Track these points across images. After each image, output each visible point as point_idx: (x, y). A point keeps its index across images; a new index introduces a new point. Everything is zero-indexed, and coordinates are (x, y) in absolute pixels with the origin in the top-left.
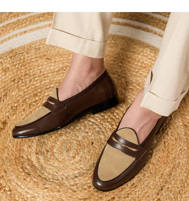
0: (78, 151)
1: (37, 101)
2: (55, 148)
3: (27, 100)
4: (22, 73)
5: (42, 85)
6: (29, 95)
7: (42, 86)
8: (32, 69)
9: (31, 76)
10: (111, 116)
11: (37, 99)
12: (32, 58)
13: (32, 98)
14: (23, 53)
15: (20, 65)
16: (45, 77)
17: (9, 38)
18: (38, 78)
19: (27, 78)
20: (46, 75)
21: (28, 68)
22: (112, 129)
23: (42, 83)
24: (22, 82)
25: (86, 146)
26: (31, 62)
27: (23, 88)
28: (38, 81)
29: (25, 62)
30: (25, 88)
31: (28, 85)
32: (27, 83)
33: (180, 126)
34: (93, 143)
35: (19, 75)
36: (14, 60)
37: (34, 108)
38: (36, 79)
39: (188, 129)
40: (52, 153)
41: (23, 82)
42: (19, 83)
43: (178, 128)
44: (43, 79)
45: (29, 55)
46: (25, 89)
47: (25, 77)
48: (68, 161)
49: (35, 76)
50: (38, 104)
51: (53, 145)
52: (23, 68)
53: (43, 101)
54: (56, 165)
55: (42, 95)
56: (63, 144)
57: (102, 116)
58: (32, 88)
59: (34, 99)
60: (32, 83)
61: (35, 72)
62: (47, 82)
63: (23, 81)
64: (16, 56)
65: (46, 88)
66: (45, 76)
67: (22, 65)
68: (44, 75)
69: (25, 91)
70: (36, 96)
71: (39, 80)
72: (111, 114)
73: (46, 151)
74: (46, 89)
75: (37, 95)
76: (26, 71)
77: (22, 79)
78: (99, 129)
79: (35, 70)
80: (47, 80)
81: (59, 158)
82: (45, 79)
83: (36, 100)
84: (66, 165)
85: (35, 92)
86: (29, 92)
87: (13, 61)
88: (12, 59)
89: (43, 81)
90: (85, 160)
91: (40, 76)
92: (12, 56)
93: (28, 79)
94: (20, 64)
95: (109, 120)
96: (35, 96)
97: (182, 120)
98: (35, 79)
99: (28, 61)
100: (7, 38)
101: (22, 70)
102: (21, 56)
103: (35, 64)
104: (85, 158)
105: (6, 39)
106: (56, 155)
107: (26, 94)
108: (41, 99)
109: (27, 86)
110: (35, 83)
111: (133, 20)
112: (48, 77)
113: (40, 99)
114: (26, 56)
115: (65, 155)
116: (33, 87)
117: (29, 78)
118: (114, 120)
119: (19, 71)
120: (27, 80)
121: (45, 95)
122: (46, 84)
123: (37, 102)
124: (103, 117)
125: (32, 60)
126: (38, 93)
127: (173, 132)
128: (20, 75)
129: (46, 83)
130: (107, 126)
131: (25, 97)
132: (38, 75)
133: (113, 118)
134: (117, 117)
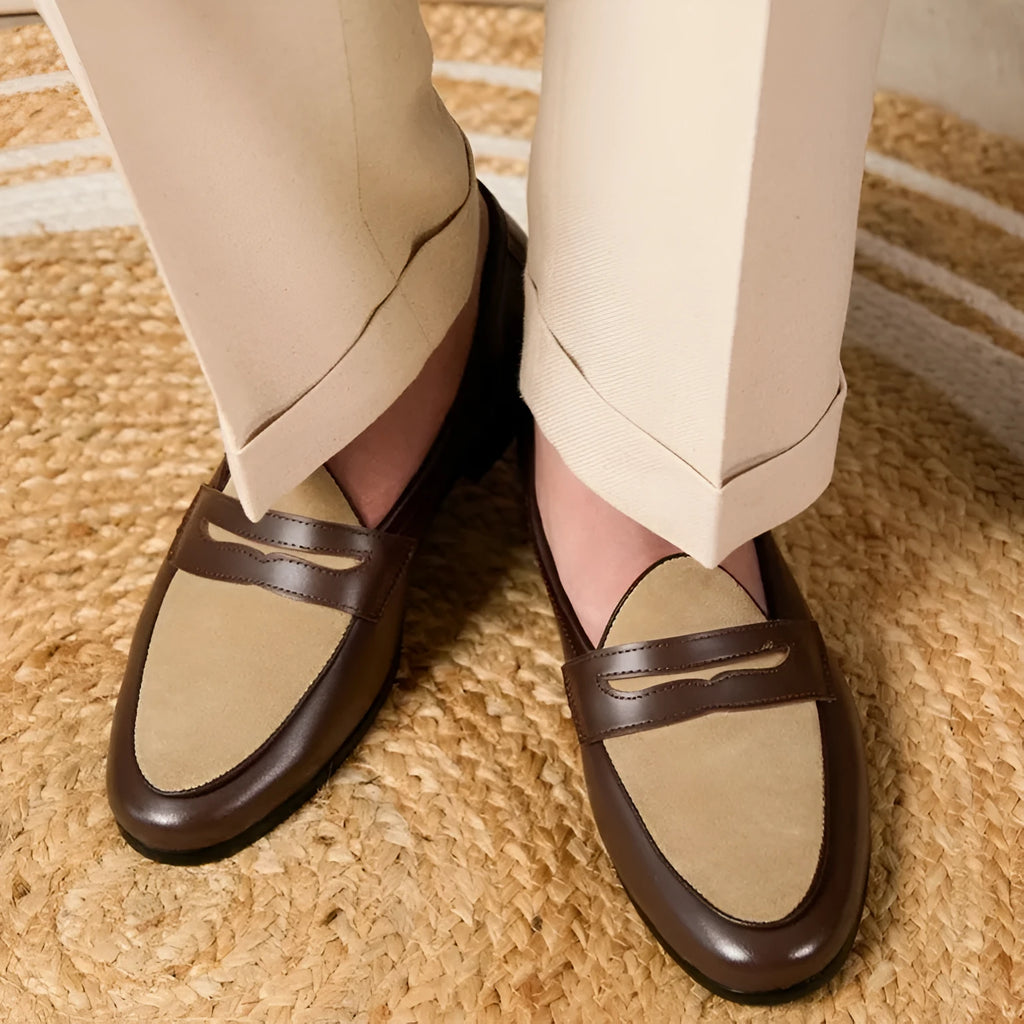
0: (221, 943)
1: (79, 569)
2: (77, 883)
3: (20, 545)
4: (53, 372)
5: (149, 480)
6: (41, 520)
7: (145, 489)
8: (124, 374)
9: (101, 409)
10: (520, 778)
11: (82, 559)
12: (149, 317)
13: (52, 544)
14: (105, 262)
15: (58, 325)
16: (191, 441)
17: (59, 169)
18: (143, 436)
19: (70, 413)
20: (201, 428)
21: (99, 361)
22: (494, 864)
23: (154, 472)
24: (30, 424)
25: (282, 922)
26: (135, 332)
27: (22, 465)
28: (135, 455)
29: (98, 321)
30: (31, 470)
31: (60, 456)
32: (56, 441)
33: (967, 959)
34: (333, 916)
35: (24, 377)
36: (31, 289)
37: (42, 605)
38: (128, 435)
39: (1017, 987)
40: (45, 910)
41: (38, 431)
42: (7, 429)
43: (945, 970)
44: (171, 450)
45: (135, 290)
46: (28, 476)
47: (60, 400)
48: (128, 986)
49: (127, 419)
50: (76, 587)
51: (75, 861)
52: (66, 346)
53: (115, 580)
54: (41, 991)
55: (127, 544)
56: (138, 877)
57: (459, 761)
58: (81, 485)
59: (64, 555)
60: (88, 450)
61: (135, 391)
62: (190, 476)
63: (41, 423)
64: (55, 269)
65: (170, 509)
66: (193, 434)
67: (67, 328)
68: (184, 424)
69: (26, 484)
70: (87, 539)
71: (144, 448)
72: (522, 763)
73: (16, 886)
74: (163, 515)
75: (91, 532)
76: (78, 373)
77: (35, 408)
78: (408, 842)
79: (140, 381)
80: (190, 460)
81: (77, 953)
82: (184, 454)
83: (75, 564)
84: (105, 1007)
85: (89, 515)
86: (51, 502)
87: (18, 290)
88: (21, 280)
89: (164, 459)
90: (241, 1009)
91: (158, 429)
92: (28, 263)
93: (74, 424)
94: (59, 318)
95: (498, 800)
96: (77, 537)
97: (987, 921)
98: (118, 432)
99: (114, 324)
100: (44, 162)
101: (60, 355)
102: (88, 279)
103: (151, 350)
104: (247, 997)
105: (40, 168)
106: (68, 930)
107: (26, 507)
108: (113, 563)
109: (52, 464)
110: (110, 456)
111: (888, 236)
112: (201, 449)
113: (105, 565)
114: (117, 287)
115: (125, 947)
116: (88, 476)
117: (80, 418)
118: (528, 811)
119: (32, 357)
120: (66, 422)
121: (143, 547)
122: (180, 481)
123: (78, 579)
124: (463, 770)
125: (147, 326)
126: (106, 523)
127: (902, 986)
128: (32, 382)
129: (179, 476)
130: (467, 835)
131: (14, 526)
132: (145, 417)
133: (529, 791)
134: (559, 794)
